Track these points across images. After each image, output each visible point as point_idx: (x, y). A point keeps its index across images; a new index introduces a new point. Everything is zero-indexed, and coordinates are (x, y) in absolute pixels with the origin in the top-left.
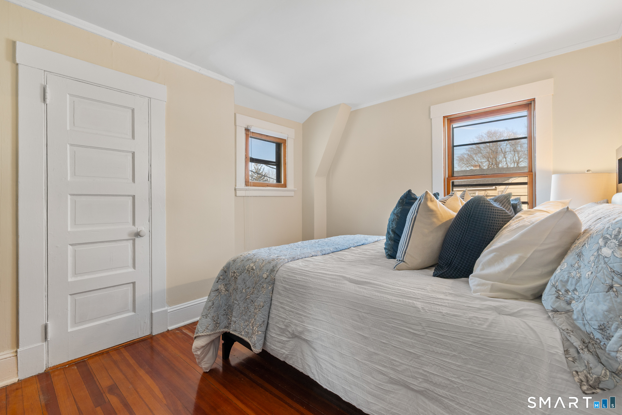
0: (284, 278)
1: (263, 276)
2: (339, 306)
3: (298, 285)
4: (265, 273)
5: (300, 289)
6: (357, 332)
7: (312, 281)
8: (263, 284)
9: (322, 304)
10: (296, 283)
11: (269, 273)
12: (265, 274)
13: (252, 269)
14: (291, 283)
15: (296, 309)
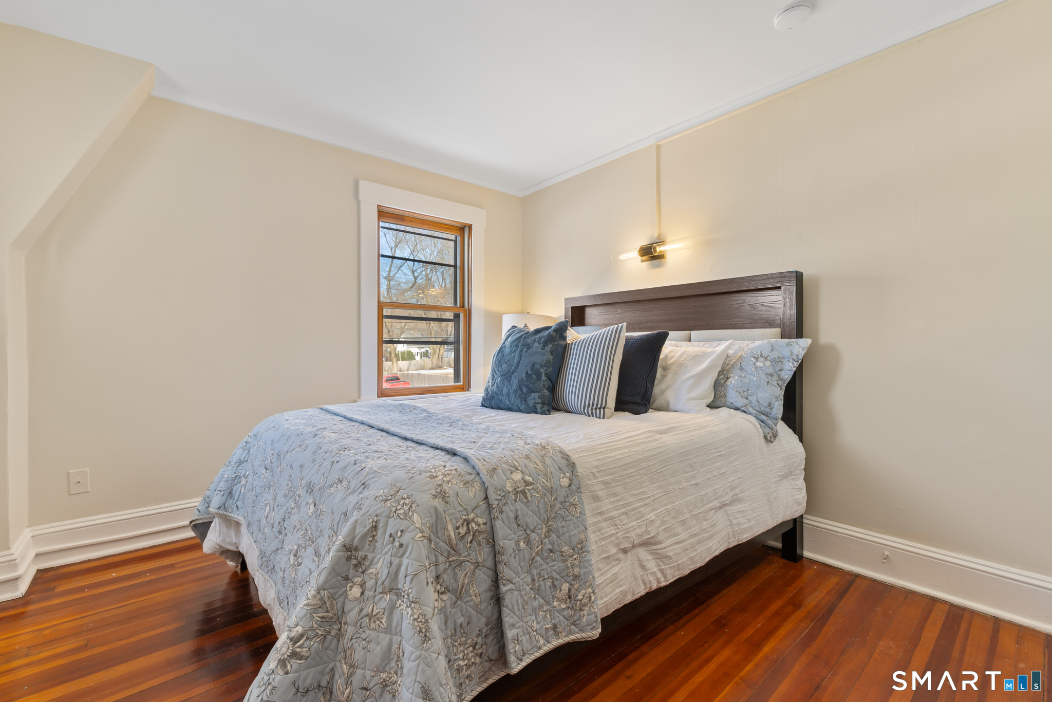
0: (597, 467)
1: (561, 484)
2: (672, 466)
3: (623, 466)
4: (561, 476)
5: (628, 469)
6: (692, 483)
7: (636, 451)
8: (567, 500)
9: (657, 475)
10: (620, 464)
11: (571, 473)
12: (563, 478)
13: (527, 484)
14: (612, 468)
15: (629, 504)
